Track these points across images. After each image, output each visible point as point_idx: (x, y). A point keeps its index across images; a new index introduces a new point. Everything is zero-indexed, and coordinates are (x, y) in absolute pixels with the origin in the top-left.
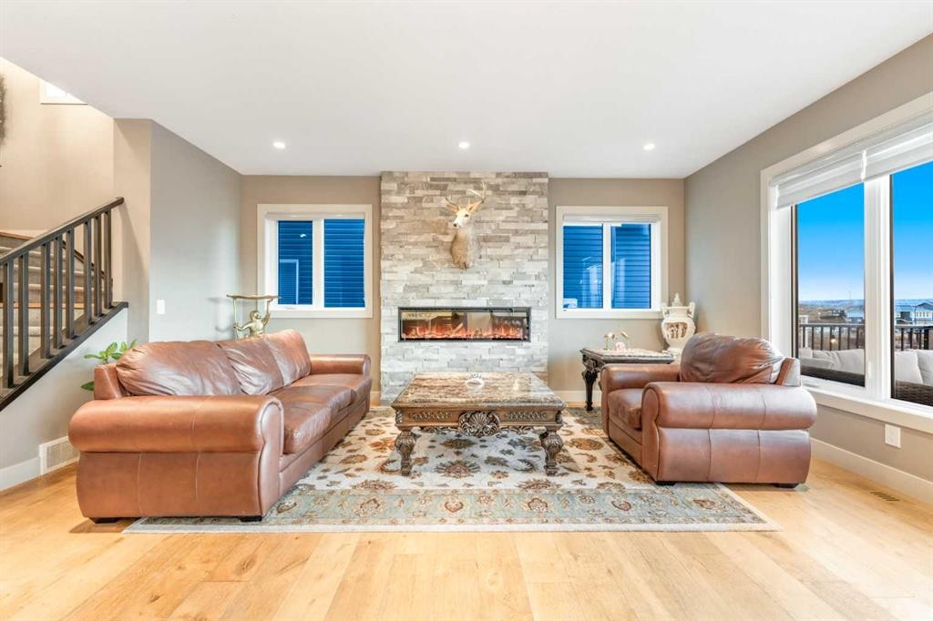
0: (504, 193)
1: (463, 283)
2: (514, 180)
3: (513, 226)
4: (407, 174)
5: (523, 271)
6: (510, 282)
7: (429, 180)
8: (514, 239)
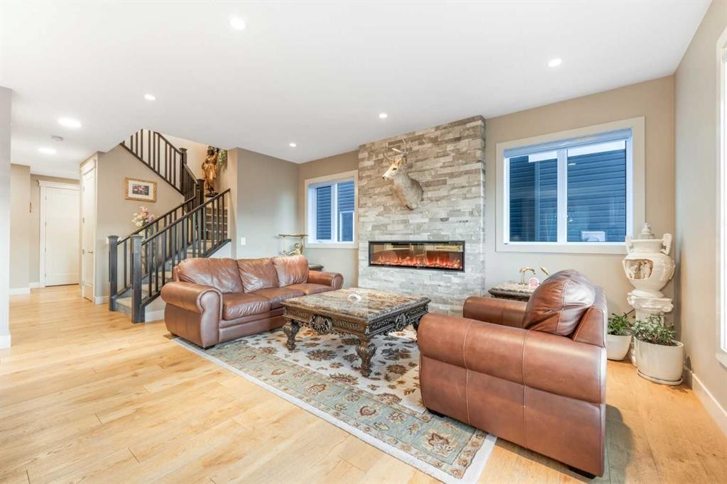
0: (441, 143)
1: (411, 221)
2: (450, 129)
3: (449, 170)
4: (373, 144)
5: (459, 208)
6: (447, 219)
7: (387, 144)
8: (450, 182)
